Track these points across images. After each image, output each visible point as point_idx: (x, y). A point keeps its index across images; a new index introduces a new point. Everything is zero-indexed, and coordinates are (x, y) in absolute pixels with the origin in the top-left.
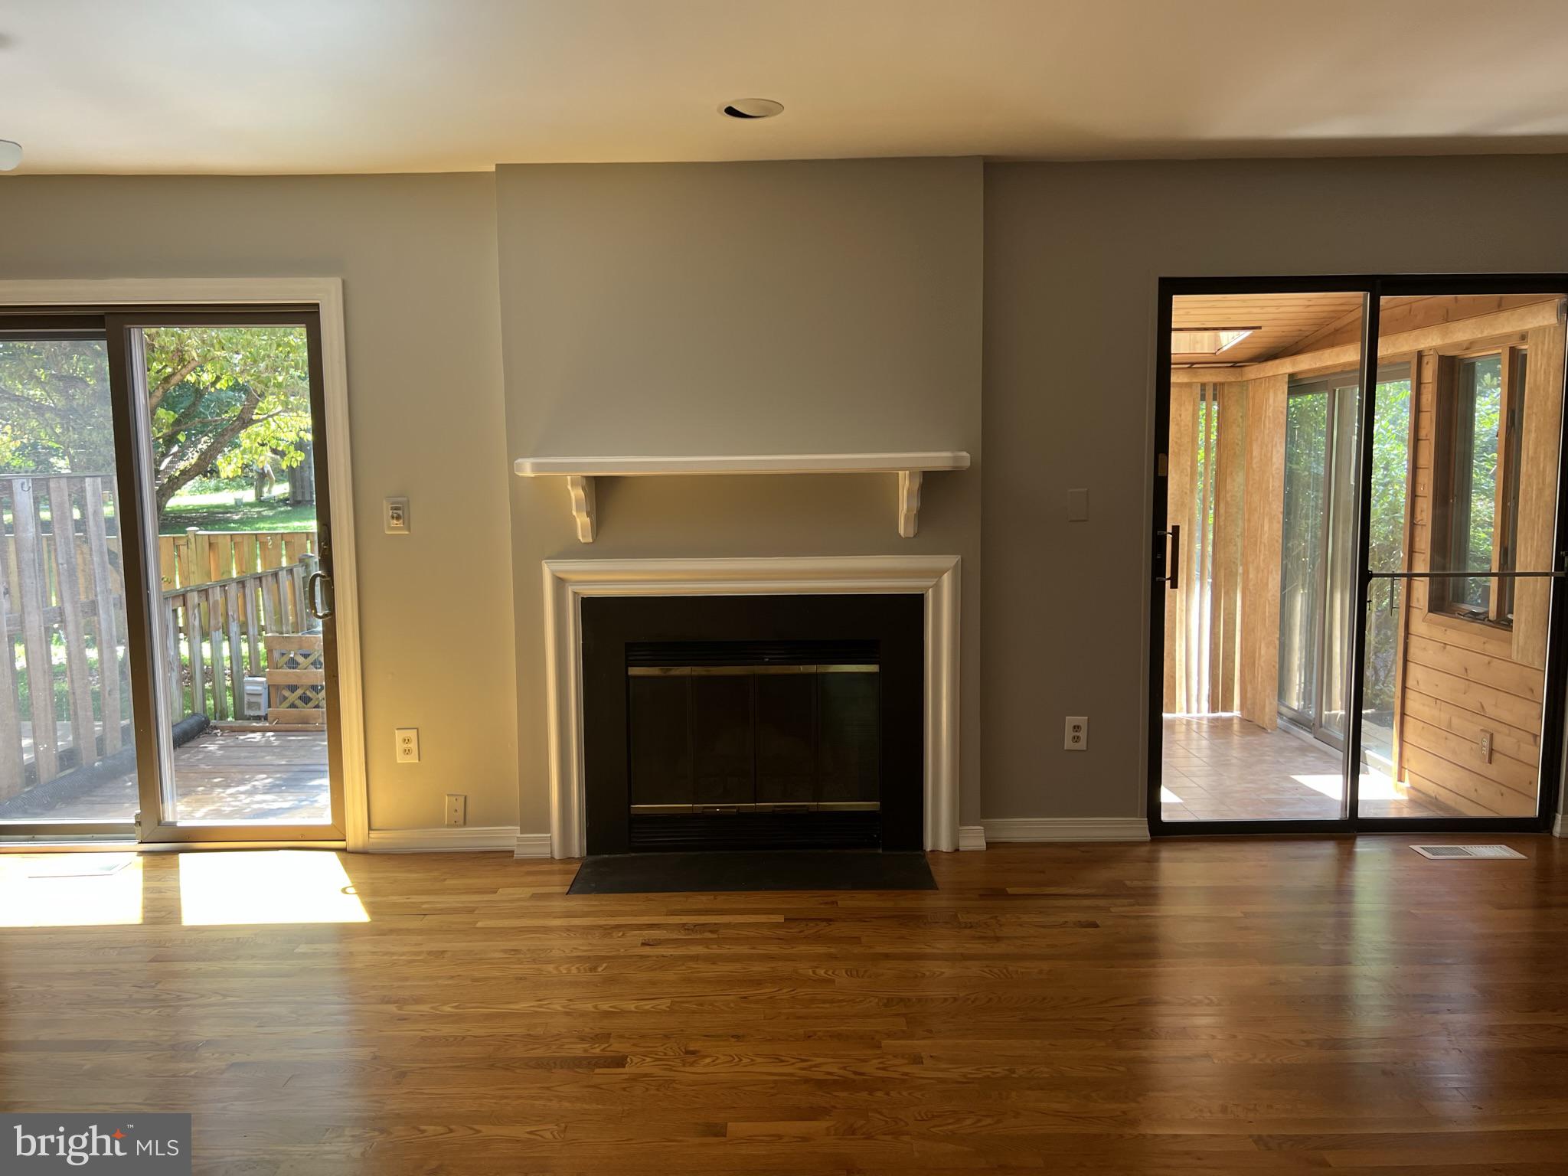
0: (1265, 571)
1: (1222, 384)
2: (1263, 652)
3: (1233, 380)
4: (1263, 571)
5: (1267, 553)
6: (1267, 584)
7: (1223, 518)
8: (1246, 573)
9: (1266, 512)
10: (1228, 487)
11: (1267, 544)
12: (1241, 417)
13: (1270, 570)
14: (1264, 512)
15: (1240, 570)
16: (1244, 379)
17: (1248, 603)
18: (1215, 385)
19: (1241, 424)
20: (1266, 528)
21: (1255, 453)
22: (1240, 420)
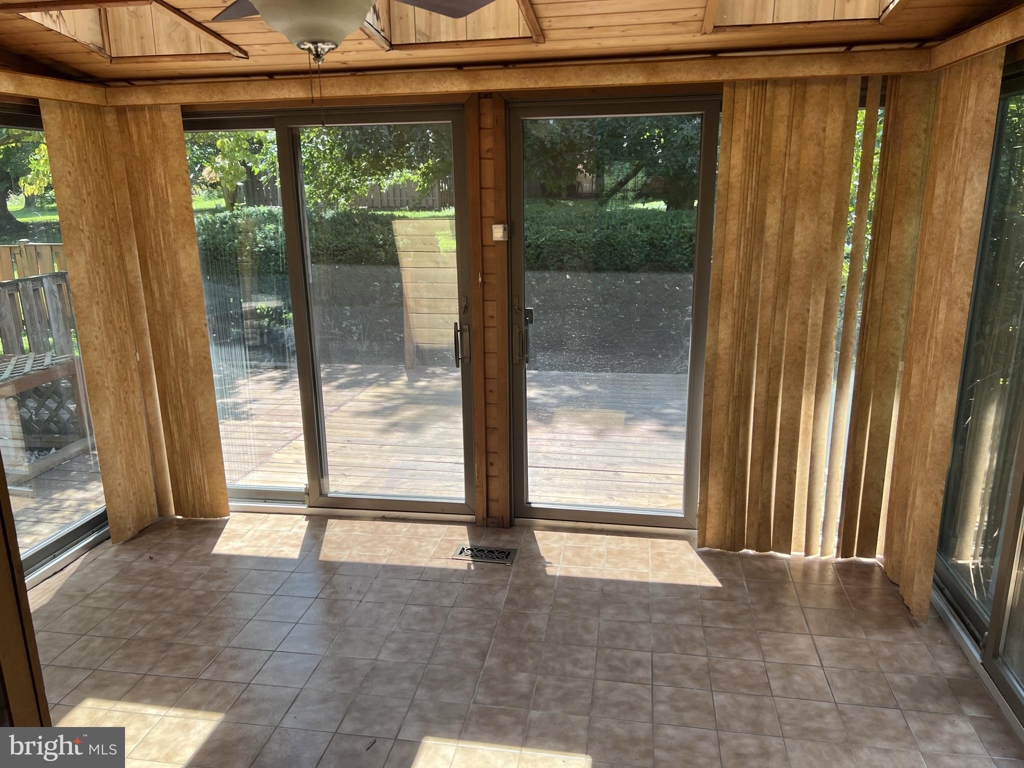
0: (934, 382)
1: (896, 77)
2: (918, 501)
3: (915, 69)
4: (930, 381)
5: (939, 354)
6: (934, 403)
7: (881, 288)
8: (907, 374)
9: (944, 289)
10: (893, 242)
11: (940, 341)
12: (925, 131)
13: (940, 384)
14: (940, 290)
15: (901, 366)
16: (934, 67)
17: (905, 418)
18: (885, 78)
19: (923, 143)
20: (941, 316)
21: (939, 191)
22: (923, 136)
